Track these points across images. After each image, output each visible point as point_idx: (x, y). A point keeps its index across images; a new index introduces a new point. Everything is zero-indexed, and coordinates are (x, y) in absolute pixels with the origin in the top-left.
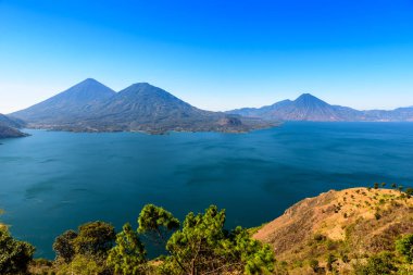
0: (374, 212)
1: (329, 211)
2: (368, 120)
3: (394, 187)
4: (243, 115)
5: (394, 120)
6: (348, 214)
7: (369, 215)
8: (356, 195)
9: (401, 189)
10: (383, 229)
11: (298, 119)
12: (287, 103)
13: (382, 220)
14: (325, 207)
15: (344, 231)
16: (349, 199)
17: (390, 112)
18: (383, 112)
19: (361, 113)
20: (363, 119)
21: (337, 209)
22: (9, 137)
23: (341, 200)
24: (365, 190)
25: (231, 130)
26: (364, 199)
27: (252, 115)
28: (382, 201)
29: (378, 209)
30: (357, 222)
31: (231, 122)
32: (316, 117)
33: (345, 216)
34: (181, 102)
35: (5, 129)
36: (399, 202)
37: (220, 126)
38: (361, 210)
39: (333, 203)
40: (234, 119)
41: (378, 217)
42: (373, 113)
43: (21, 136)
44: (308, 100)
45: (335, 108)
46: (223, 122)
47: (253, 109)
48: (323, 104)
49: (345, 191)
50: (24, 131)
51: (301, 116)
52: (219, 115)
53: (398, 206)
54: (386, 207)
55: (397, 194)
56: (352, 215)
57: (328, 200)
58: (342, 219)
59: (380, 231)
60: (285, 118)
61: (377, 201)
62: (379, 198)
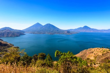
0: (102, 54)
1: (90, 53)
2: (101, 32)
3: (107, 48)
4: (70, 30)
5: (107, 32)
7: (100, 54)
8: (97, 49)
9: (109, 49)
10: (104, 58)
11: (83, 32)
12: (81, 28)
13: (104, 56)
14: (90, 52)
15: (94, 58)
16: (95, 50)
18: (105, 30)
19: (99, 30)
20: (99, 32)
21: (92, 52)
22: (22, 35)
23: (93, 50)
24: (100, 48)
25: (68, 34)
26: (99, 50)
27: (72, 31)
28: (104, 51)
29: (103, 53)
30: (98, 56)
32: (88, 31)
33: (94, 54)
34: (57, 28)
35: (21, 33)
36: (109, 51)
40: (68, 32)
41: (103, 55)
43: (24, 34)
44: (86, 27)
45: (93, 29)
46: (66, 32)
47: (73, 29)
48: (90, 28)
49: (94, 48)
50: (25, 33)
51: (84, 31)
52: (65, 30)
53: (108, 52)
54: (105, 52)
55: (108, 50)
56: (96, 54)
57: (90, 50)
58: (94, 55)
59: (103, 58)
60: (80, 31)
61: (103, 51)
62: (103, 50)
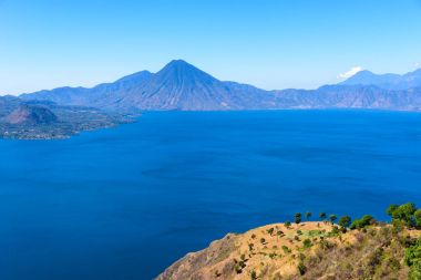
0: (297, 262)
1: (227, 270)
2: (281, 107)
3: (323, 217)
4: (59, 101)
5: (318, 107)
6: (258, 272)
7: (289, 268)
8: (268, 237)
9: (333, 220)
12: (144, 76)
13: (308, 274)
16: (258, 246)
17: (312, 92)
18: (302, 93)
19: (269, 95)
20: (272, 106)
21: (239, 267)
23: (245, 248)
24: (282, 226)
25: (37, 134)
26: (282, 242)
27: (77, 101)
28: (307, 242)
29: (302, 257)
31: (34, 116)
32: (197, 104)
37: (10, 127)
38: (277, 263)
39: (234, 256)
41: (303, 271)
42: (289, 95)
44: (180, 72)
45: (228, 87)
46: (17, 117)
47: (79, 91)
48: (208, 80)
49: (249, 234)
53: (330, 247)
54: (313, 251)
55: (328, 227)
56: (264, 273)
57: (224, 253)
60: (142, 107)
61: (301, 244)
62: (303, 238)
